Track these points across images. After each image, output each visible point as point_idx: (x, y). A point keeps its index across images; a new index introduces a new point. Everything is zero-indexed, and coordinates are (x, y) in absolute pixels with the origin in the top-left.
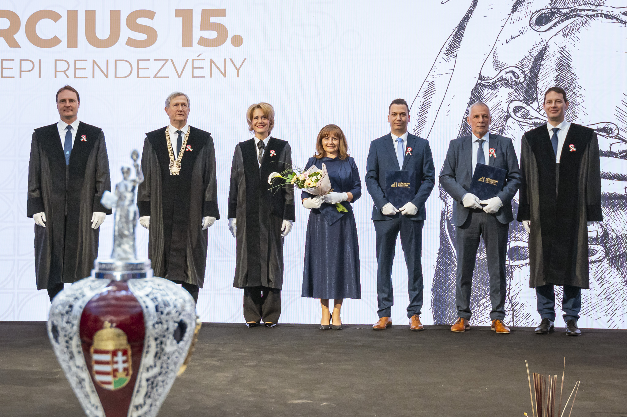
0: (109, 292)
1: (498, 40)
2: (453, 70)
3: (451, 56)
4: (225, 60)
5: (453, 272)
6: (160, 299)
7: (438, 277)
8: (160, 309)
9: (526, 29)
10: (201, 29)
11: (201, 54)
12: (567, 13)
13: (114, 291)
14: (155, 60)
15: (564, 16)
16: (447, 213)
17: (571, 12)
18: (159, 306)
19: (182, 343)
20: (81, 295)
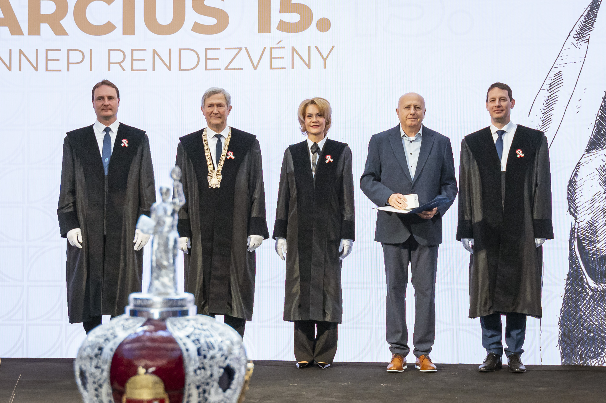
0: (145, 331)
2: (585, 57)
3: (583, 41)
4: (309, 47)
5: (585, 302)
6: (202, 341)
7: (566, 307)
8: (203, 353)
10: (280, 12)
11: (280, 41)
13: (150, 331)
14: (226, 49)
16: (578, 231)
18: (202, 349)
19: (229, 392)
20: (113, 336)
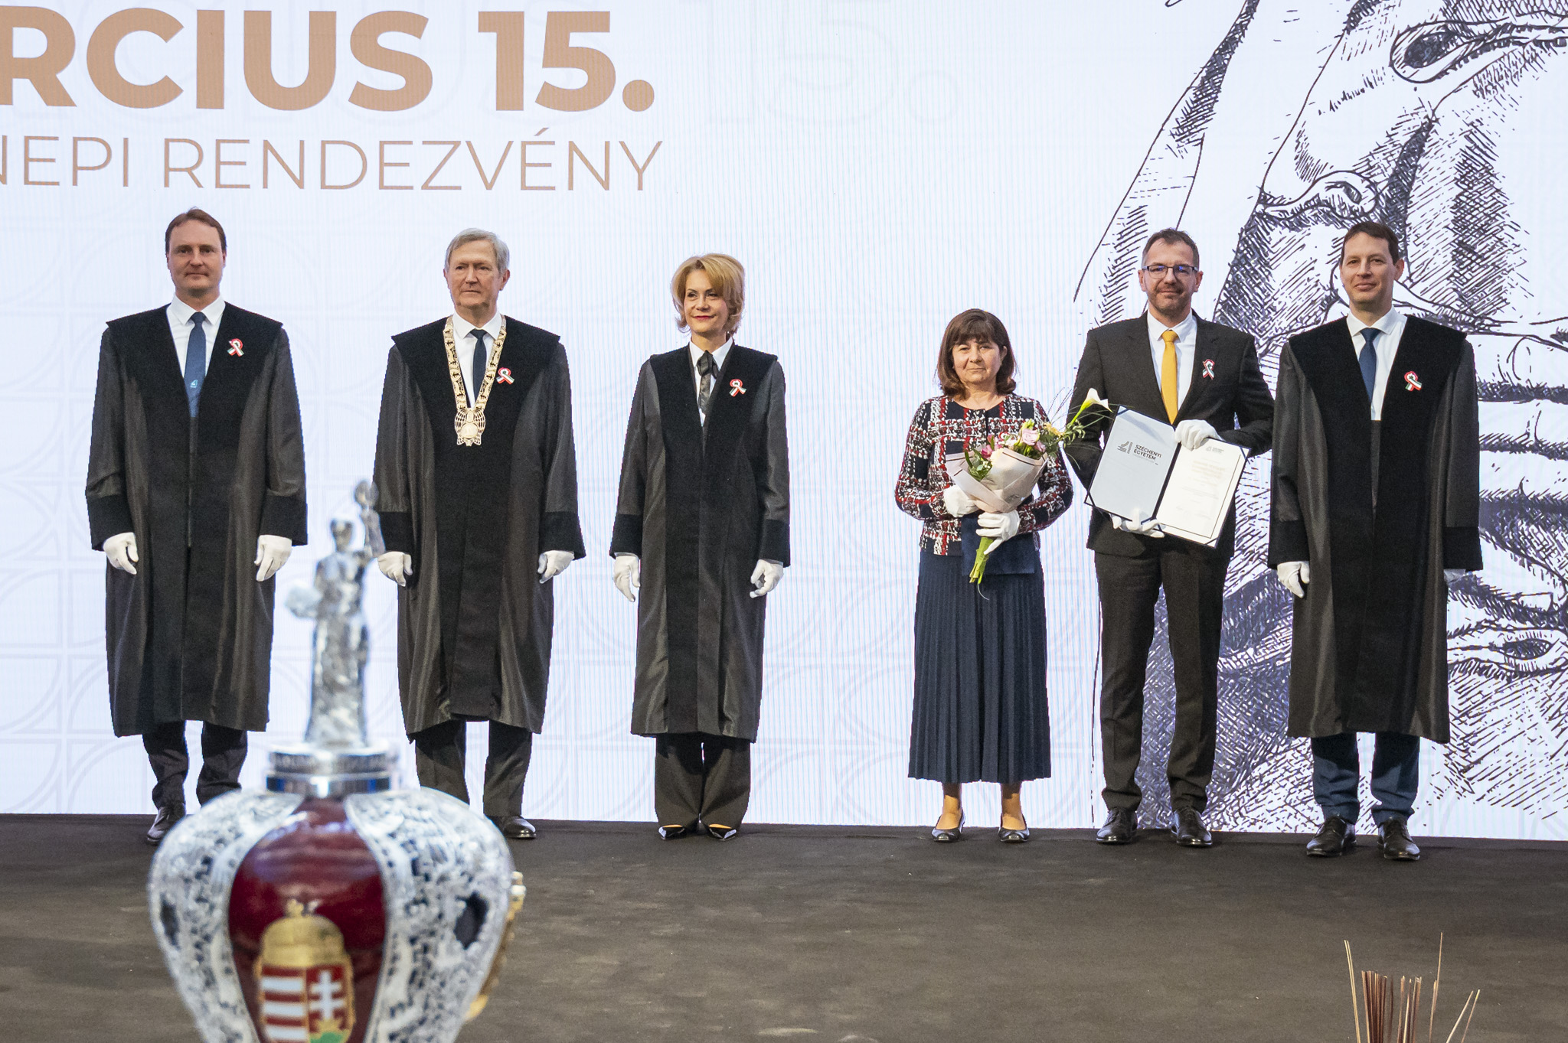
0: (299, 825)
1: (1308, 102)
2: (1194, 177)
3: (1189, 142)
4: (607, 144)
6: (421, 844)
8: (423, 869)
9: (1381, 74)
10: (545, 65)
11: (544, 129)
12: (1486, 34)
13: (312, 825)
14: (424, 143)
15: (1477, 41)
17: (1496, 31)
18: (421, 861)
19: (475, 947)
20: (233, 835)
